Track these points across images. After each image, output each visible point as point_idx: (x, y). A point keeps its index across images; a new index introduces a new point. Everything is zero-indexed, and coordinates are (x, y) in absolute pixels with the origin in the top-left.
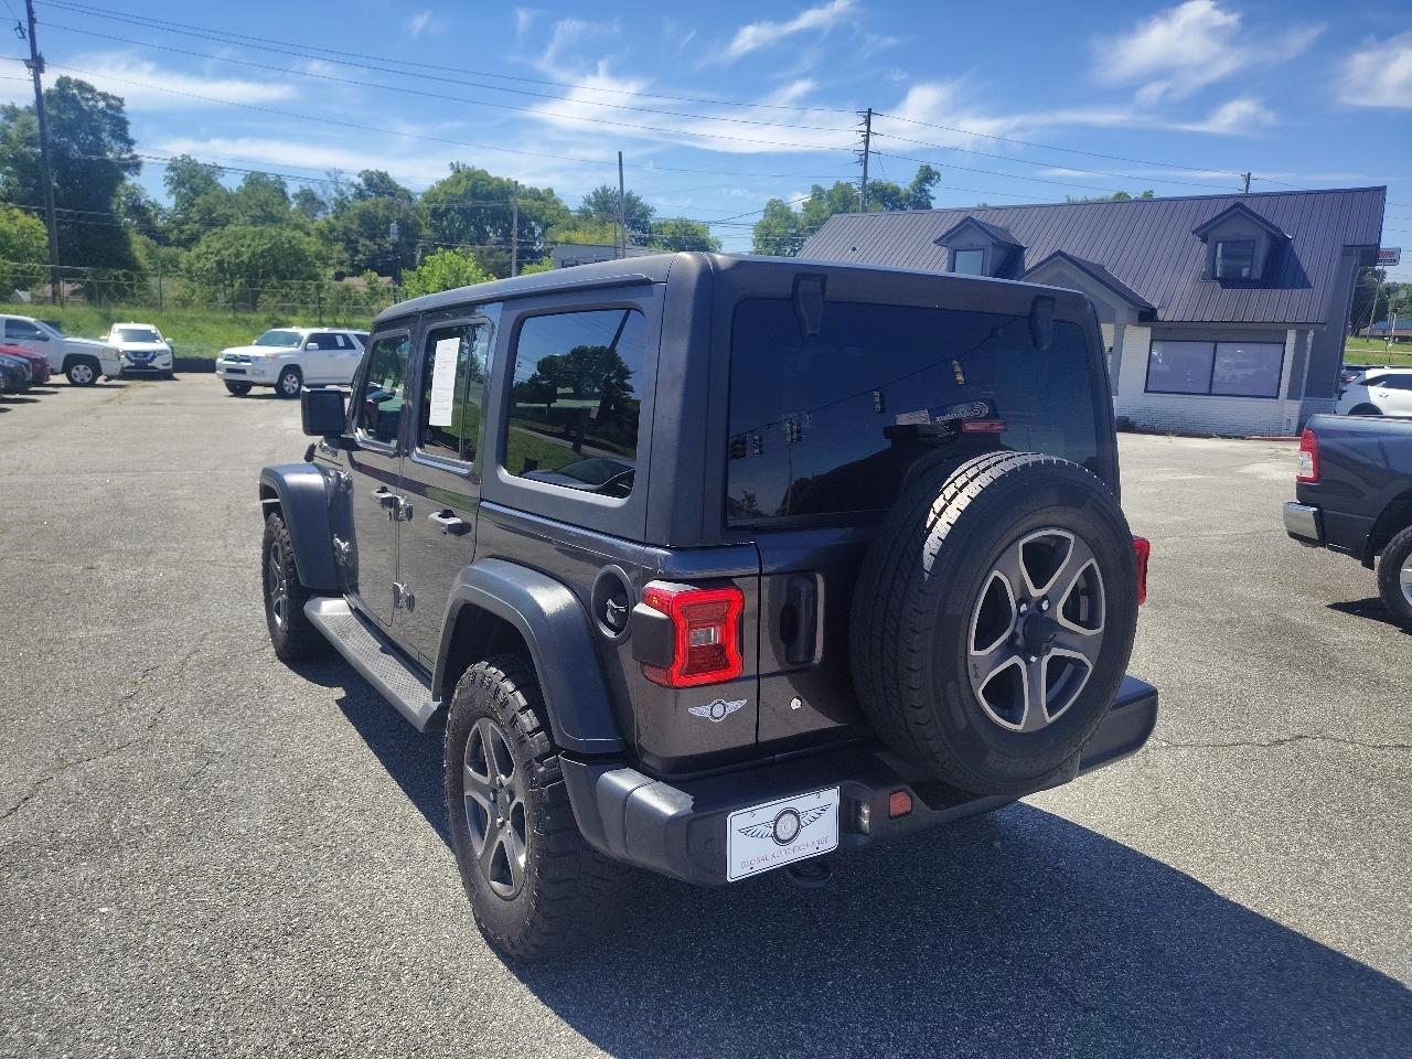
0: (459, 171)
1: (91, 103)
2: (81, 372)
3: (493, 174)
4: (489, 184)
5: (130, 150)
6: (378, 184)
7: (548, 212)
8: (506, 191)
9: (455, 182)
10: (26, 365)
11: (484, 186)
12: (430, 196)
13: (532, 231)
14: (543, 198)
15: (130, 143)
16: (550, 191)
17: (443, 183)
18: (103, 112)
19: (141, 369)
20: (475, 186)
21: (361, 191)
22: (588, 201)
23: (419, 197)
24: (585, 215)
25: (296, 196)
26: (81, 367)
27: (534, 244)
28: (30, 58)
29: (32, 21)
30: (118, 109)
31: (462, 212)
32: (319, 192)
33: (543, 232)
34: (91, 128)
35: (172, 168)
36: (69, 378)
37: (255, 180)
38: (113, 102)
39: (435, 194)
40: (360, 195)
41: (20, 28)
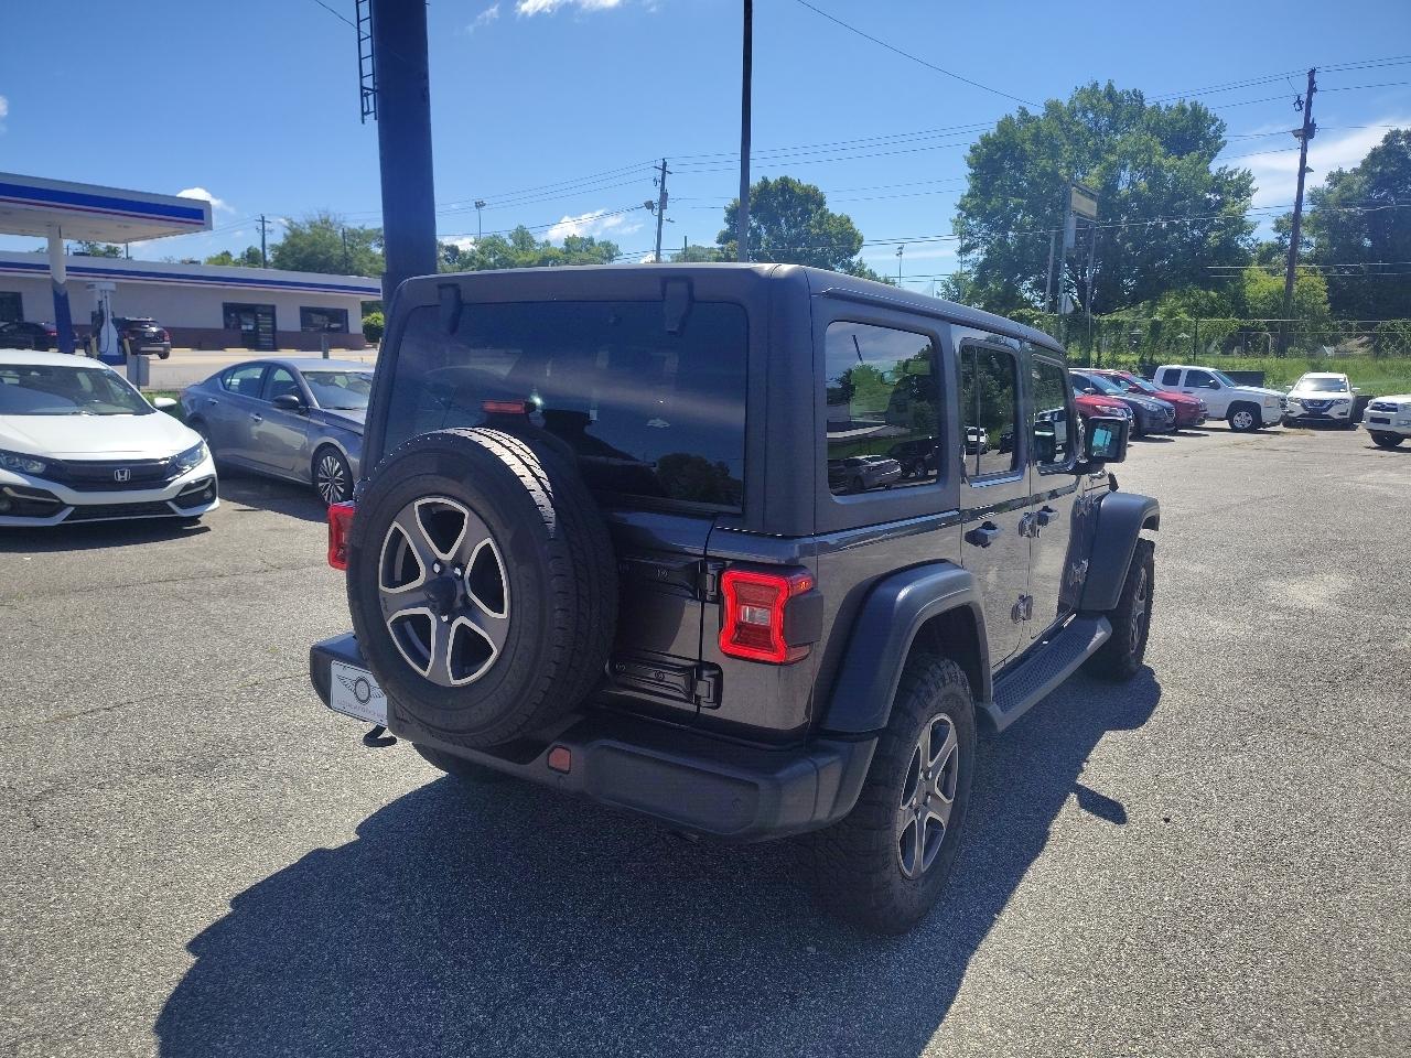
2: (1242, 419)
10: (1169, 410)
19: (1316, 417)
26: (1243, 414)
28: (1302, 128)
29: (1312, 89)
36: (1231, 424)
41: (1299, 101)
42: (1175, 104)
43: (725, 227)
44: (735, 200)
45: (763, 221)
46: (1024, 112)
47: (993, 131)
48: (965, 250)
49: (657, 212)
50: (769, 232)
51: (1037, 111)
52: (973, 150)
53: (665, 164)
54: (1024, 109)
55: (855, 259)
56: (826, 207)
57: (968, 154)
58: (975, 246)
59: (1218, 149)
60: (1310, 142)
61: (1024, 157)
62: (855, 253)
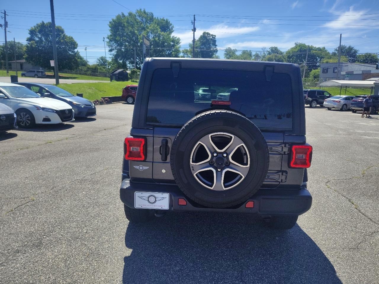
0: (297, 45)
1: (209, 37)
3: (307, 45)
4: (305, 47)
5: (216, 48)
6: (275, 50)
7: (322, 54)
8: (310, 49)
9: (295, 48)
11: (303, 48)
12: (288, 52)
13: (317, 60)
14: (322, 50)
15: (216, 46)
16: (324, 48)
17: (292, 48)
18: (211, 39)
20: (301, 48)
21: (270, 52)
22: (336, 50)
23: (285, 53)
24: (334, 54)
25: (254, 55)
27: (317, 63)
28: (193, 29)
29: (195, 20)
30: (214, 38)
31: (297, 56)
32: (259, 54)
33: (320, 60)
34: (209, 43)
35: (226, 51)
37: (244, 52)
38: (214, 36)
39: (289, 52)
40: (269, 54)
41: (192, 22)
42: (162, 18)
43: (29, 36)
44: (32, 28)
45: (42, 35)
46: (123, 14)
47: (115, 18)
48: (111, 51)
49: (4, 28)
50: (46, 39)
51: (126, 14)
52: (110, 22)
53: (5, 12)
54: (123, 13)
55: (76, 50)
56: (65, 33)
57: (109, 23)
58: (113, 50)
59: (172, 32)
60: (195, 32)
61: (124, 26)
62: (76, 48)
